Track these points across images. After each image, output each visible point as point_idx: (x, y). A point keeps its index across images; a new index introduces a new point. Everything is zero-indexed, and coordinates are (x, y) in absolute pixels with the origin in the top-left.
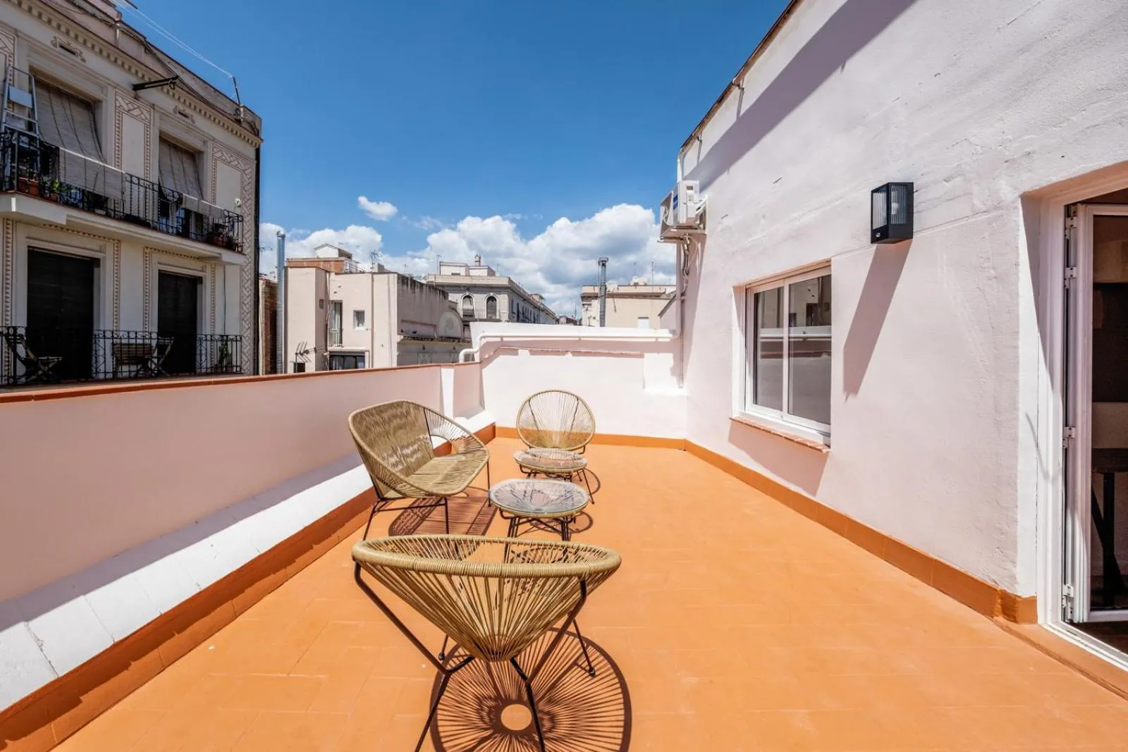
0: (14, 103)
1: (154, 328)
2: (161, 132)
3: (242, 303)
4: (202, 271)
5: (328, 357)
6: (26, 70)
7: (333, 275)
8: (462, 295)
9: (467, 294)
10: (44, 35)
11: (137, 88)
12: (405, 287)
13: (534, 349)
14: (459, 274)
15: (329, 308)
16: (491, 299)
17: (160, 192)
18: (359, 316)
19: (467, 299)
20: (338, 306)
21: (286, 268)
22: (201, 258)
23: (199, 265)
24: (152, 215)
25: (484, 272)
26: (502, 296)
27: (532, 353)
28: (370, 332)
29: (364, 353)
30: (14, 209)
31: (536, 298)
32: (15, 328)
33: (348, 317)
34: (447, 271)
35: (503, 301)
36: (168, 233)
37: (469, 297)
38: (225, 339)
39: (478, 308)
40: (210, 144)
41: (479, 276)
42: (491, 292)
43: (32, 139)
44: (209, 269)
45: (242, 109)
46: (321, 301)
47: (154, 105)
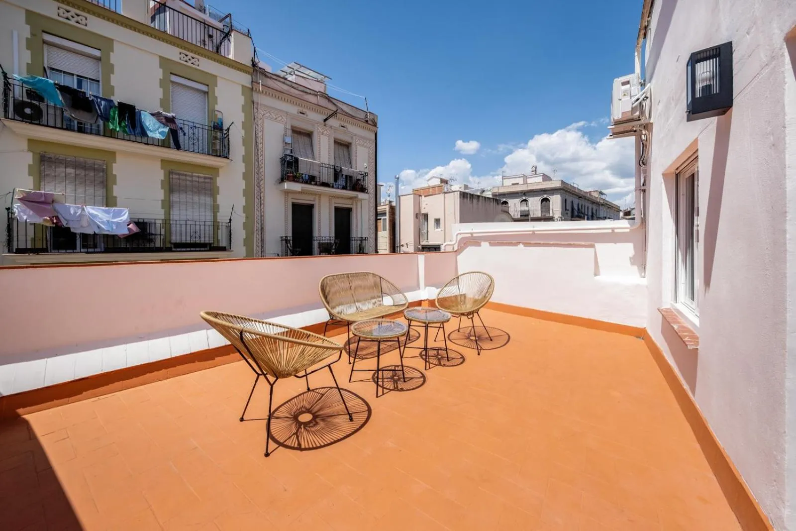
0: (287, 143)
1: (333, 235)
2: (334, 138)
3: (369, 220)
4: (352, 205)
5: (421, 248)
6: (290, 128)
7: (423, 197)
8: (519, 200)
9: (524, 198)
10: (294, 110)
11: (325, 120)
12: (466, 200)
13: (492, 242)
14: (518, 184)
15: (422, 217)
16: (546, 200)
17: (335, 169)
18: (437, 221)
19: (523, 202)
20: (426, 216)
21: (399, 197)
22: (351, 198)
23: (350, 202)
24: (331, 181)
25: (540, 179)
26: (554, 196)
27: (491, 244)
28: (443, 232)
29: (439, 246)
30: (286, 188)
31: (596, 195)
32: (287, 237)
33: (431, 222)
34: (508, 182)
35: (556, 202)
36: (338, 188)
37: (525, 200)
38: (362, 239)
39: (533, 208)
40: (354, 138)
41: (536, 182)
42: (545, 194)
43: (292, 156)
44: (354, 203)
45: (368, 114)
46: (417, 214)
47: (331, 126)
